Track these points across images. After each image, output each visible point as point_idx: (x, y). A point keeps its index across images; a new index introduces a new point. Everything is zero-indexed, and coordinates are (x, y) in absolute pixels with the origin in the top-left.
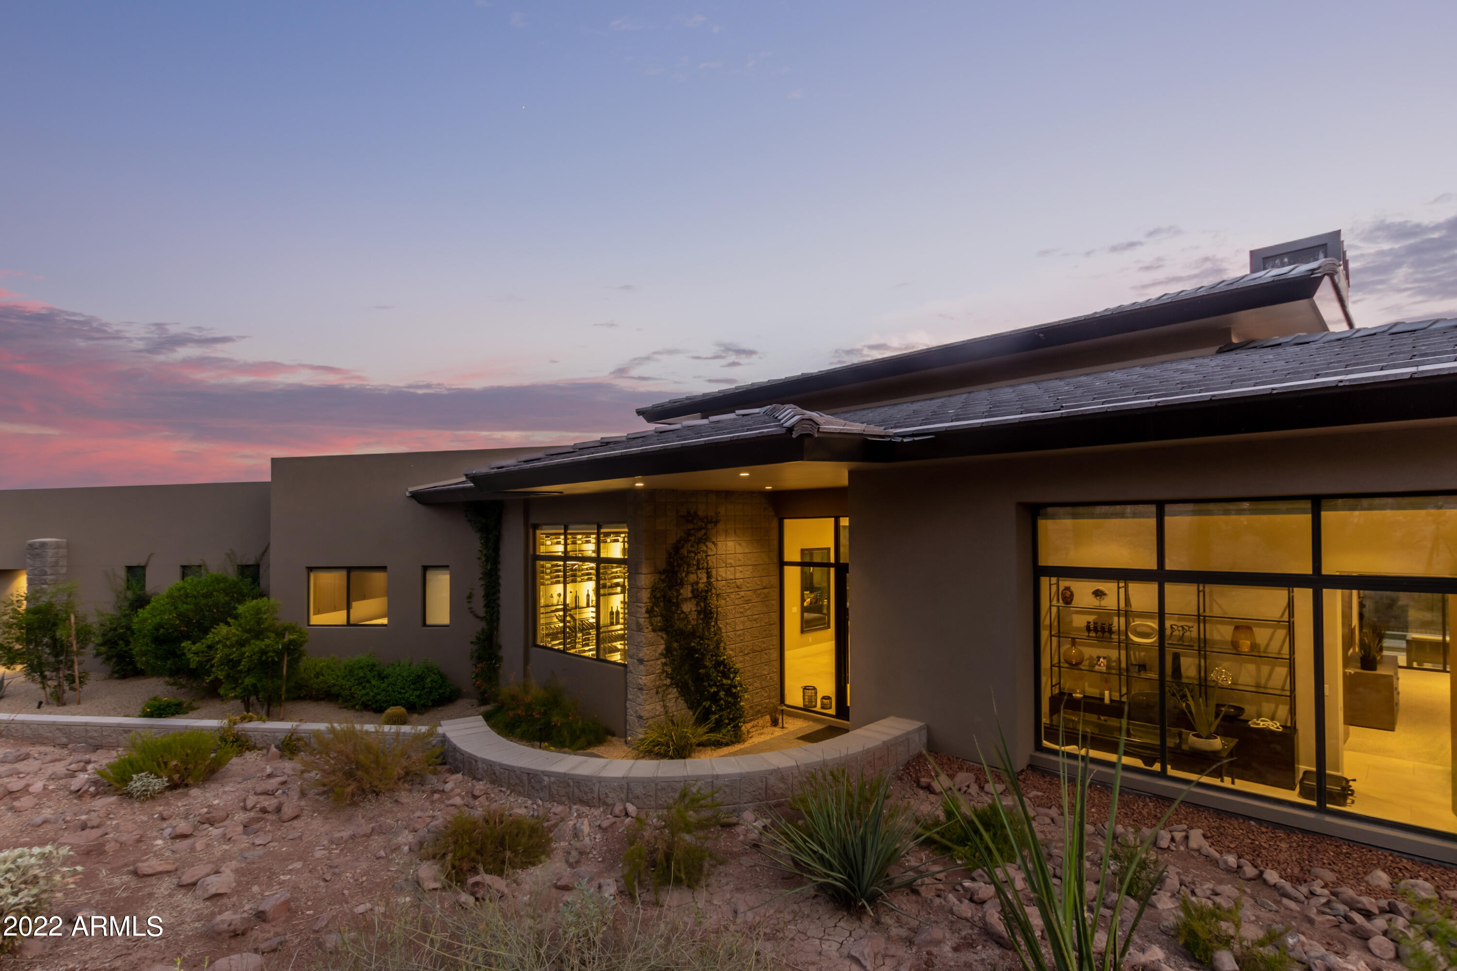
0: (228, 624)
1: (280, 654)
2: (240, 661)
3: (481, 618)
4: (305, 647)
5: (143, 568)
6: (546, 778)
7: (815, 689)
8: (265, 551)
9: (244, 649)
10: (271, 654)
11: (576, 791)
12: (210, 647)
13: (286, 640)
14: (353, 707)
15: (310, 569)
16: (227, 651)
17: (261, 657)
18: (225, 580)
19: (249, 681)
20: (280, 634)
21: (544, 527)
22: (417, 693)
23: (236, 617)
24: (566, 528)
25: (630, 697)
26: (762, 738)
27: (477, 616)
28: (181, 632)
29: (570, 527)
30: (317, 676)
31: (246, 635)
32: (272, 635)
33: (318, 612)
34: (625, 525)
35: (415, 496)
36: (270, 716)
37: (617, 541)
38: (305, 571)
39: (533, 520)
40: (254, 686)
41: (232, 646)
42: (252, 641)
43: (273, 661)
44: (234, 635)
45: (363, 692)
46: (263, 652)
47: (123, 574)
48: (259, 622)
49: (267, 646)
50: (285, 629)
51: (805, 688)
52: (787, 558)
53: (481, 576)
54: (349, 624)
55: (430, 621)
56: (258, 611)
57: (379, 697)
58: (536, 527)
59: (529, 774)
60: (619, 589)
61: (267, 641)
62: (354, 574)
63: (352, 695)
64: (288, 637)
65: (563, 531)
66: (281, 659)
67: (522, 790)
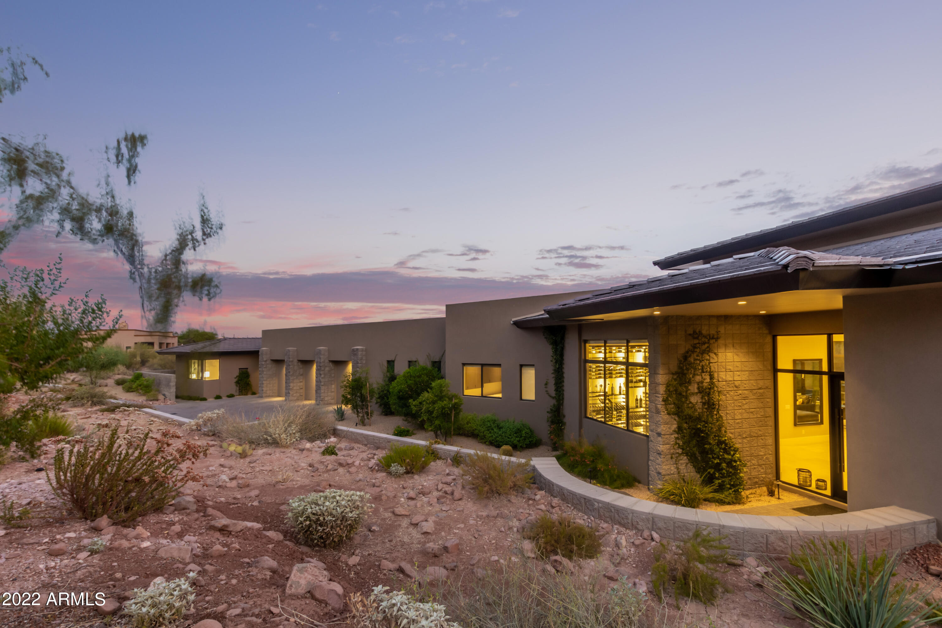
0: (428, 392)
1: (450, 409)
2: (433, 412)
3: (553, 398)
4: (461, 407)
5: (393, 361)
6: (596, 504)
7: (809, 472)
8: (442, 356)
9: (435, 406)
10: (446, 409)
11: (616, 516)
12: (420, 403)
13: (453, 402)
14: (485, 443)
15: (464, 364)
16: (427, 406)
17: (442, 410)
18: (426, 369)
19: (437, 422)
20: (451, 399)
21: (591, 342)
22: (518, 439)
23: (431, 388)
24: (605, 343)
25: (651, 458)
26: (760, 504)
27: (551, 396)
28: (409, 394)
29: (608, 341)
30: (468, 423)
31: (436, 398)
32: (447, 399)
33: (467, 388)
34: (647, 340)
35: (516, 324)
36: (447, 442)
37: (640, 351)
38: (461, 365)
39: (584, 337)
40: (439, 425)
41: (430, 403)
42: (438, 402)
43: (447, 413)
44: (431, 398)
45: (490, 435)
46: (443, 408)
47: (385, 364)
48: (441, 392)
49: (445, 405)
50: (453, 396)
51: (800, 470)
52: (780, 366)
53: (553, 372)
54: (482, 396)
55: (523, 398)
56: (441, 386)
57: (498, 439)
58: (586, 342)
59: (585, 499)
60: (642, 384)
61: (445, 402)
62: (484, 368)
63: (484, 436)
64: (454, 401)
65: (603, 344)
66: (451, 412)
67: (581, 509)
